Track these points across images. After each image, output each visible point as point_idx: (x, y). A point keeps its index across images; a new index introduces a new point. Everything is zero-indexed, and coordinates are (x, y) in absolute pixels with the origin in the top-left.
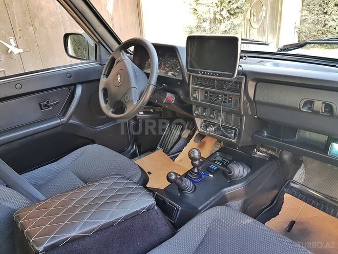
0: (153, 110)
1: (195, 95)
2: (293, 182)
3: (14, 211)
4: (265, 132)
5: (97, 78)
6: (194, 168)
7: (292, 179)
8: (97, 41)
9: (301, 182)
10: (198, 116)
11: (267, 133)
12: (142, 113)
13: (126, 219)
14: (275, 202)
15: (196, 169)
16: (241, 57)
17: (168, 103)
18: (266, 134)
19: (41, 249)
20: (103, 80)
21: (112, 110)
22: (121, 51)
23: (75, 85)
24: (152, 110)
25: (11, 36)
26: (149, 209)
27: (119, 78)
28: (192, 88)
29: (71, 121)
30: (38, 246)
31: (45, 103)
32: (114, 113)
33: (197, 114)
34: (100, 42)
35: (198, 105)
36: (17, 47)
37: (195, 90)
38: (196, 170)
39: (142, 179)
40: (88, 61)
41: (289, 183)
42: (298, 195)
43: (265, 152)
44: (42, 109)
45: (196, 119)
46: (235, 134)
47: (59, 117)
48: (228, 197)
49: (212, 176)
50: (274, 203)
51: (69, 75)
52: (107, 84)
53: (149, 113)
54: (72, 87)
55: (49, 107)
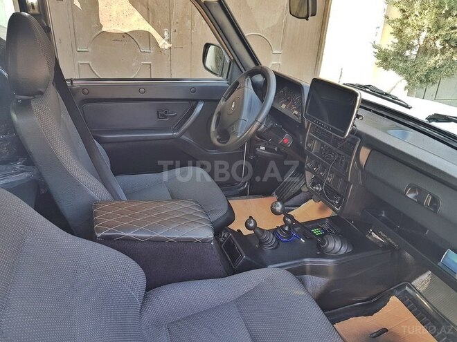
0: (278, 149)
1: (309, 145)
2: (410, 287)
3: (95, 201)
4: (384, 212)
5: (218, 98)
6: (285, 225)
7: (410, 283)
8: (232, 58)
9: (421, 290)
10: (309, 170)
11: (385, 214)
12: (263, 148)
13: (179, 241)
14: (375, 300)
15: (287, 227)
16: (358, 116)
17: (284, 145)
18: (383, 215)
19: (99, 235)
20: (222, 103)
21: (218, 137)
22: (246, 77)
23: (197, 101)
24: (276, 149)
25: (166, 27)
26: (204, 241)
27: (233, 106)
28: (309, 135)
29: (184, 137)
30: (98, 233)
31: (163, 113)
32: (218, 140)
33: (308, 166)
34: (234, 60)
35: (312, 157)
36: (169, 41)
37: (311, 139)
38: (287, 229)
39: (225, 218)
40: (221, 78)
41: (403, 286)
42: (410, 303)
43: (384, 237)
44: (158, 118)
45: (307, 172)
46: (340, 202)
47: (174, 131)
48: (308, 269)
49: (303, 241)
50: (373, 301)
51: (193, 89)
52: (223, 108)
53: (273, 151)
54: (194, 103)
55: (166, 117)
